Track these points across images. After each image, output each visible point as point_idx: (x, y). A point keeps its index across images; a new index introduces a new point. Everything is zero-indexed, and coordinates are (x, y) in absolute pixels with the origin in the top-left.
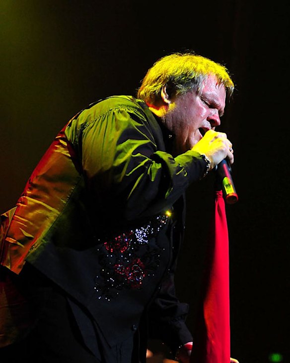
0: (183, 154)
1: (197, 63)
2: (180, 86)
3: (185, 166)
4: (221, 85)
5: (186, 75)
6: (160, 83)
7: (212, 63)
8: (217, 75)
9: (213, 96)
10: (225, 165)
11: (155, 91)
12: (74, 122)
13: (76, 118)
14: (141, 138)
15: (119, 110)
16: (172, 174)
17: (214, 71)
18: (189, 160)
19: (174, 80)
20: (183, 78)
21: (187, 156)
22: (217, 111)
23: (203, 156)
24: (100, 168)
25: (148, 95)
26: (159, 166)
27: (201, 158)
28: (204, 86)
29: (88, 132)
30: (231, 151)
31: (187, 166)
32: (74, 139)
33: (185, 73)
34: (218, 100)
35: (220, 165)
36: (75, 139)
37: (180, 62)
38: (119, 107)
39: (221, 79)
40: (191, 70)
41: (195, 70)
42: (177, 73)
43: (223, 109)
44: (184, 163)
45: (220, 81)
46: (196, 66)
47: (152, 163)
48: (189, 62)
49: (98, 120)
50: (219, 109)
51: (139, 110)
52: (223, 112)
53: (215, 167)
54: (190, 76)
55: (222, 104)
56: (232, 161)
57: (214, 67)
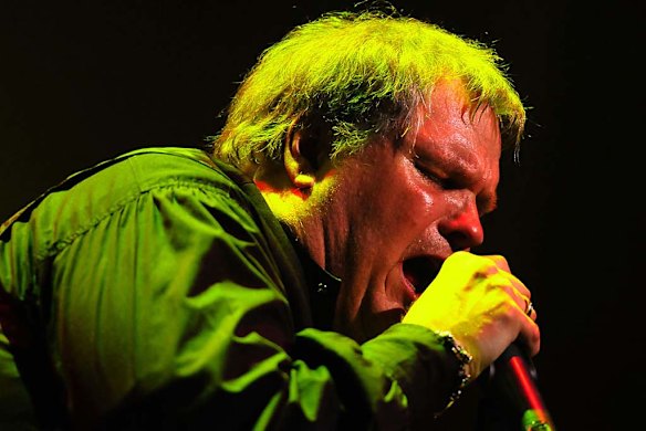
0: (380, 337)
1: (398, 45)
2: (343, 128)
3: (397, 372)
4: (479, 112)
5: (364, 86)
6: (285, 117)
7: (452, 41)
8: (467, 79)
9: (455, 147)
10: (516, 362)
11: (266, 143)
12: (20, 231)
13: (25, 218)
14: (253, 283)
15: (173, 193)
16: (375, 399)
17: (455, 66)
18: (406, 355)
19: (325, 108)
20: (355, 100)
21: (399, 342)
22: (471, 196)
23: (446, 338)
24: (130, 383)
25: (245, 152)
26: (323, 375)
27: (440, 348)
28: (420, 123)
29: (75, 262)
30: (529, 314)
31: (403, 373)
32: (24, 287)
33: (360, 82)
34: (470, 159)
35: (503, 361)
36: (30, 287)
37: (343, 44)
38: (171, 182)
39: (479, 93)
40: (381, 68)
41: (391, 68)
42: (335, 84)
43: (492, 190)
44: (393, 363)
45: (477, 100)
46: (395, 56)
47: (297, 368)
48: (373, 41)
49: (103, 224)
50: (479, 190)
51: (233, 195)
52: (494, 198)
53: (487, 370)
54: (375, 89)
55: (487, 170)
56: (537, 347)
57: (457, 55)
